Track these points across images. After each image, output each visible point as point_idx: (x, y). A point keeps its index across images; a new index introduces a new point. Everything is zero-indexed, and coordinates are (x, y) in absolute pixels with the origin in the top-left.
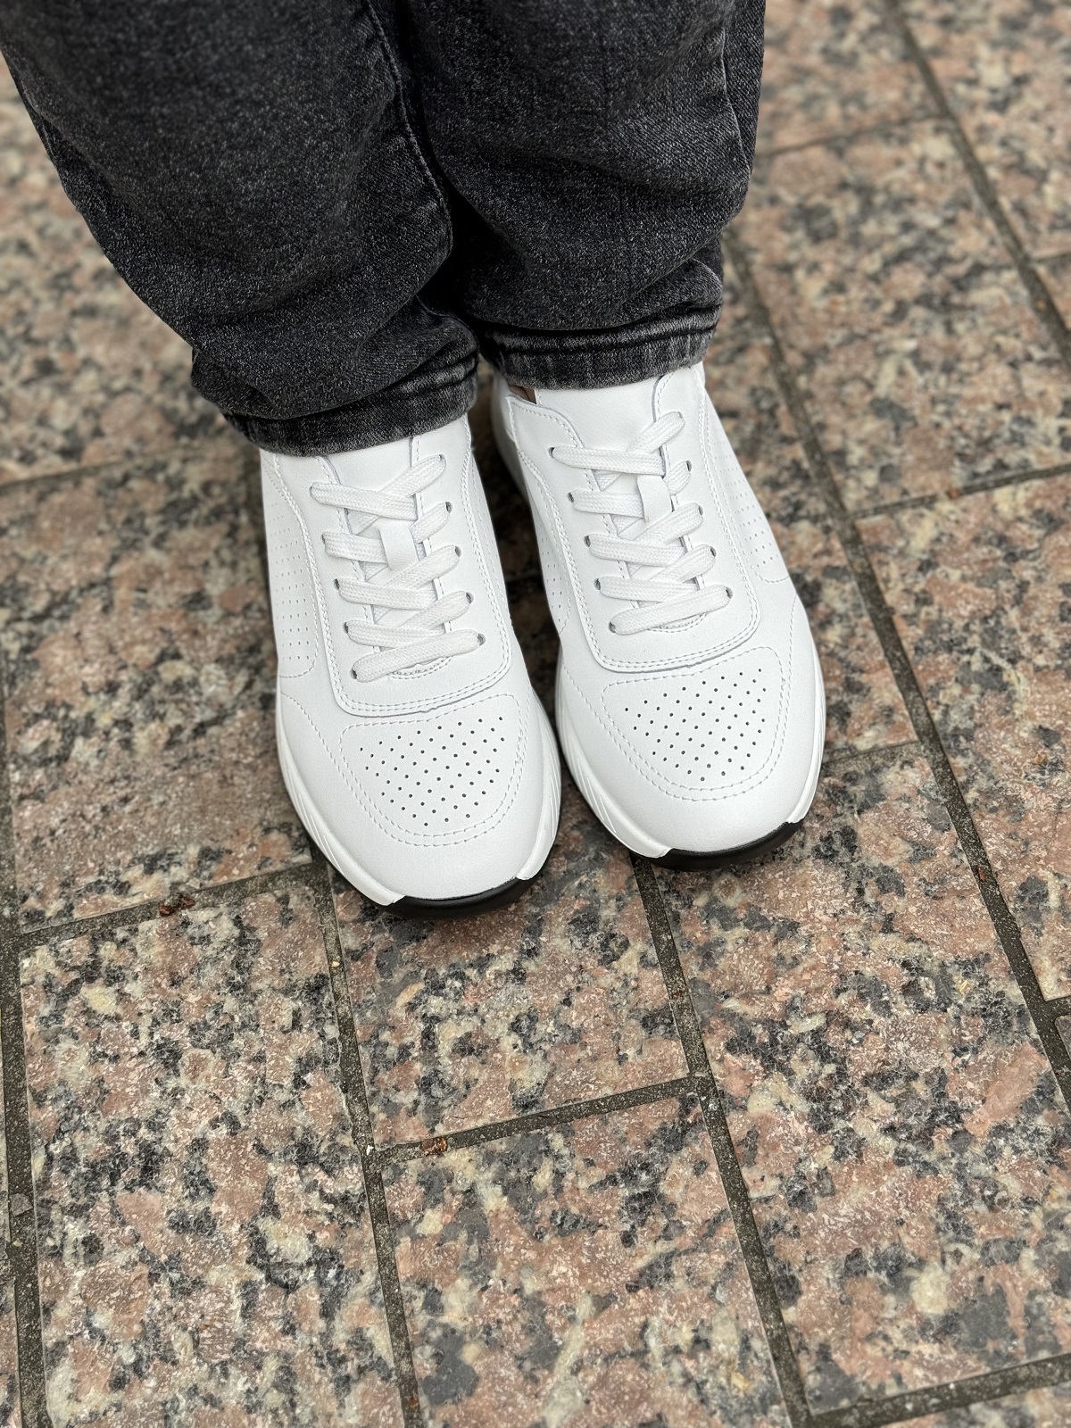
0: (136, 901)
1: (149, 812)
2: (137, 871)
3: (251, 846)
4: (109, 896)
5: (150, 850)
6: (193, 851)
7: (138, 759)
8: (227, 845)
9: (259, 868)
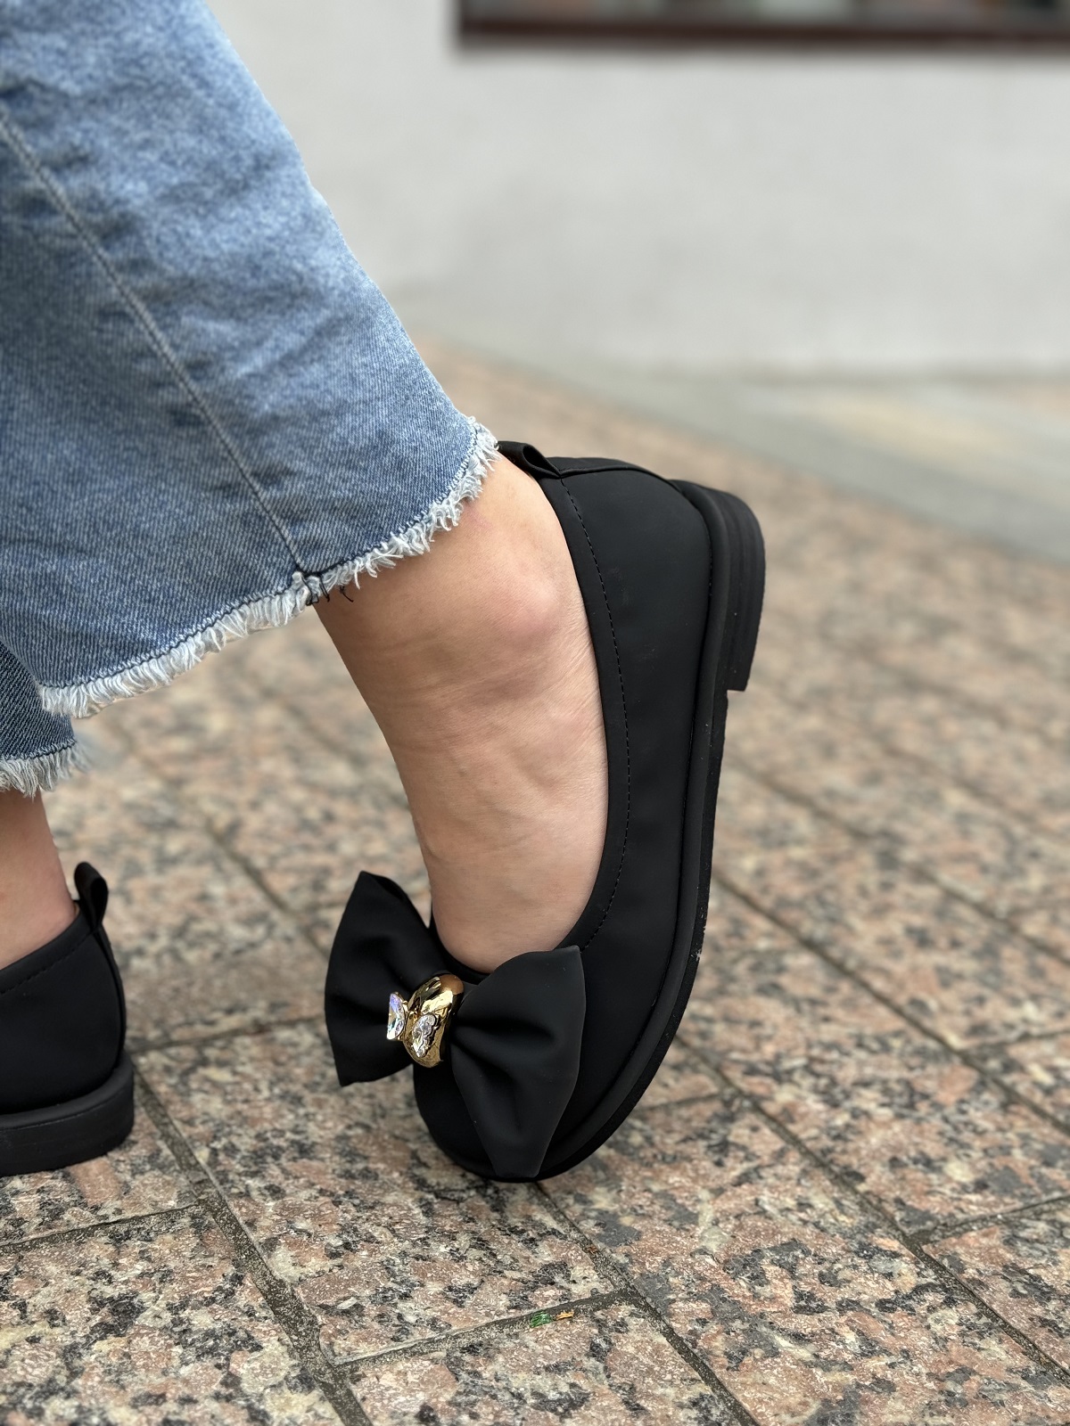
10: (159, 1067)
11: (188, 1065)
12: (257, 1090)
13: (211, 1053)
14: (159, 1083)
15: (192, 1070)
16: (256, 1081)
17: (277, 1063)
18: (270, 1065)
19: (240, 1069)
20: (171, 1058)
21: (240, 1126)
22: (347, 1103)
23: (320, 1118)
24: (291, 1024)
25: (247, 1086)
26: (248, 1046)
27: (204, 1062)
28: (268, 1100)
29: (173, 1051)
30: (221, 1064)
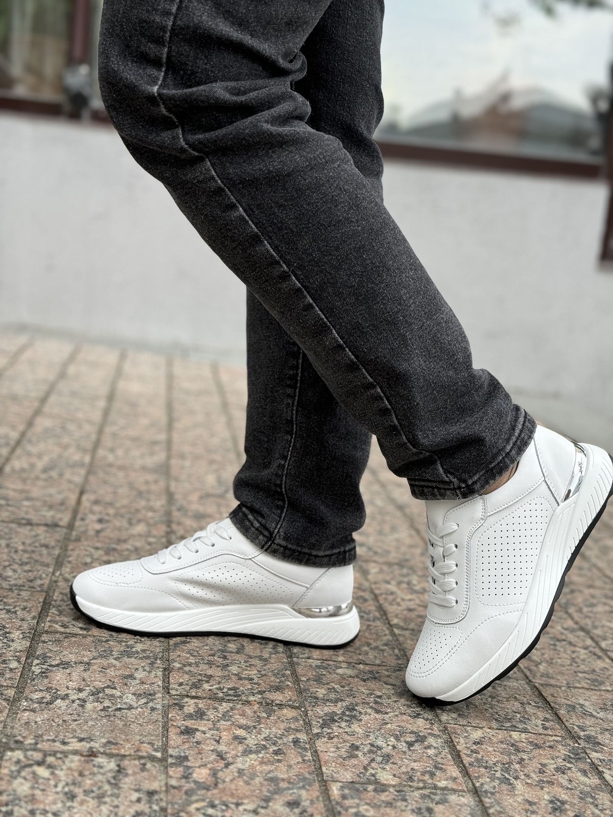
0: (70, 748)
1: (86, 726)
2: (75, 740)
3: (133, 745)
4: (57, 744)
5: (82, 736)
6: (104, 740)
7: (86, 711)
8: (121, 742)
9: (135, 752)
10: (15, 759)
11: (31, 762)
12: (56, 786)
13: (50, 759)
14: (6, 767)
15: (30, 765)
16: (60, 780)
17: (81, 774)
18: (76, 774)
19: (57, 772)
20: (26, 757)
21: (26, 802)
22: (98, 807)
23: (75, 810)
24: (111, 756)
25: (52, 782)
26: (75, 762)
27: (40, 764)
28: (57, 793)
29: (29, 753)
30: (50, 766)
